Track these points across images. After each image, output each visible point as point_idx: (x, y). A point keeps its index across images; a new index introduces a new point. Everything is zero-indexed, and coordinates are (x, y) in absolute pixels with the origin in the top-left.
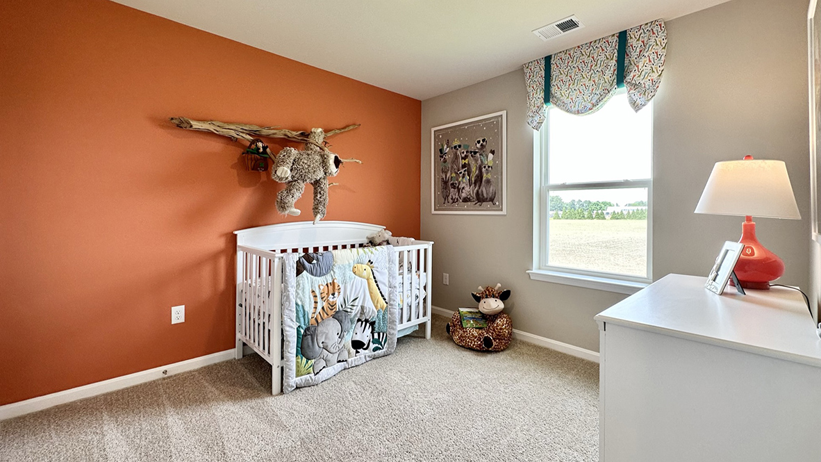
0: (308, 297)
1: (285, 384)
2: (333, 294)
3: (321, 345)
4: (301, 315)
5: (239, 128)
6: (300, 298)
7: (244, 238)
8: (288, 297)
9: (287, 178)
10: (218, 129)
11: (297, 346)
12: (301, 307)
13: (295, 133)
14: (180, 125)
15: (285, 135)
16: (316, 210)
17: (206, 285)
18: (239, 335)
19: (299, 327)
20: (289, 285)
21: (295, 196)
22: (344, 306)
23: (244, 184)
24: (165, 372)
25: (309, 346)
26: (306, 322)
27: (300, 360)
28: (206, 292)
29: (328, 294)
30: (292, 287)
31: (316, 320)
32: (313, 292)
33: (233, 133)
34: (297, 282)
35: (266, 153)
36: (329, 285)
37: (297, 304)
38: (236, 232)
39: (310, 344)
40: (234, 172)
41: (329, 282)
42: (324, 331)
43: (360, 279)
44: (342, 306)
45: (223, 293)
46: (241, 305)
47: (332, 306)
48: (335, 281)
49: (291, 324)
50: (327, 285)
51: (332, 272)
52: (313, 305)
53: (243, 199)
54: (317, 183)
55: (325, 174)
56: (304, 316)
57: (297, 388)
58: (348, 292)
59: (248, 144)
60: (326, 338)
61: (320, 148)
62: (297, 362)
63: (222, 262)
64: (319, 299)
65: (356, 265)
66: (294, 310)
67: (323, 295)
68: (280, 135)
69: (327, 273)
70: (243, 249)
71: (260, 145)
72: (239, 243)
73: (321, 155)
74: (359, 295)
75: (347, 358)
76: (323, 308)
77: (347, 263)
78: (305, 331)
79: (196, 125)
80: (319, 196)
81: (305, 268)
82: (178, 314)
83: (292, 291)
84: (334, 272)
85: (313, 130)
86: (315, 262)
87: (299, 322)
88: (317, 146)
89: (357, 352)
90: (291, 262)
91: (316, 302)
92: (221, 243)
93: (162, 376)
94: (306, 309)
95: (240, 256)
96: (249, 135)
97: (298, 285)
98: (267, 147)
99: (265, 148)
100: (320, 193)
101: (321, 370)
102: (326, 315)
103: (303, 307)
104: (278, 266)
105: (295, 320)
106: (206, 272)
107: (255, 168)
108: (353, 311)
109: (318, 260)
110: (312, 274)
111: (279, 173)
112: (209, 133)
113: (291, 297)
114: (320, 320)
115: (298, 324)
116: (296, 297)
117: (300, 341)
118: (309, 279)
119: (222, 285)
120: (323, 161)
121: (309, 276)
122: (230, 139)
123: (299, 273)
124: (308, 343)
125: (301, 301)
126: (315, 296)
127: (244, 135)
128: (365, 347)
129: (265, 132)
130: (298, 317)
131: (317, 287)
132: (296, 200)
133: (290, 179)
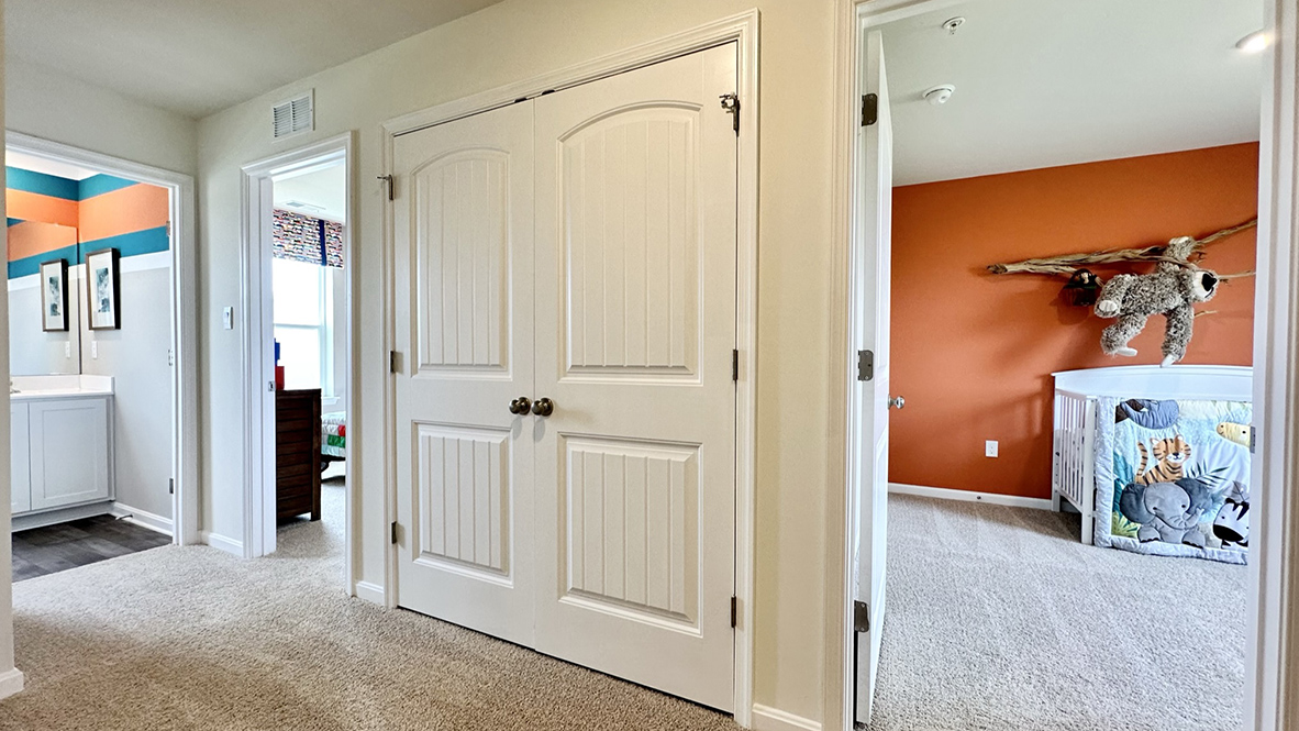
0: (1132, 449)
1: (1096, 536)
2: (1176, 454)
3: (1153, 512)
4: (1121, 467)
5: (1059, 261)
6: (1119, 447)
7: (1063, 380)
8: (1102, 443)
9: (1114, 313)
10: (1034, 267)
11: (1114, 501)
12: (1120, 458)
13: (1140, 251)
14: (996, 271)
15: (1124, 257)
16: (1166, 349)
17: (1020, 426)
18: (1055, 487)
19: (1118, 480)
20: (1104, 430)
21: (1129, 332)
22: (1197, 474)
23: (1064, 322)
24: (979, 498)
25: (1131, 505)
26: (1129, 477)
27: (1118, 517)
28: (1019, 433)
29: (1166, 452)
30: (1109, 433)
31: (1145, 478)
32: (1141, 444)
33: (1051, 269)
34: (1117, 429)
35: (1096, 284)
36: (1169, 442)
37: (1115, 454)
38: (1053, 375)
39: (1134, 503)
40: (1054, 310)
41: (1168, 438)
42: (1158, 494)
43: (1234, 444)
44: (1193, 473)
45: (1039, 437)
46: (1058, 454)
47: (1175, 469)
48: (1179, 438)
49: (1107, 474)
50: (1165, 440)
51: (1175, 426)
52: (1141, 460)
53: (1065, 338)
54: (1171, 313)
55: (1186, 300)
56: (1126, 469)
57: (1113, 547)
58: (1206, 457)
59: (1071, 276)
60: (1161, 504)
61: (1180, 266)
62: (1114, 518)
63: (1038, 405)
64: (1150, 455)
65: (1224, 424)
66: (1112, 459)
67: (1157, 452)
68: (1115, 258)
69: (1167, 426)
70: (1062, 393)
71: (1086, 275)
72: (1057, 387)
73: (1178, 277)
74: (1231, 465)
75: (1203, 544)
76: (1157, 467)
77: (1205, 418)
78: (1127, 487)
79: (1011, 268)
80: (1173, 330)
81: (1128, 415)
82: (992, 449)
83: (1109, 439)
84: (1179, 427)
85: (1171, 242)
86: (1144, 410)
87: (1119, 475)
88: (1174, 264)
89: (1224, 543)
90: (1108, 407)
91: (1145, 458)
92: (1037, 385)
93: (976, 500)
94: (1129, 463)
95: (1058, 399)
96: (1071, 266)
97: (1118, 433)
98: (1096, 276)
99: (1092, 278)
100: (1175, 326)
101: (1150, 540)
102: (1162, 478)
103: (1124, 459)
104: (1091, 408)
105: (1112, 471)
106: (1020, 412)
107: (1077, 303)
108: (1218, 485)
109: (1150, 408)
110: (1140, 424)
111: (1102, 307)
112: (1025, 273)
113: (1107, 444)
114: (1151, 480)
115: (1117, 477)
116: (1115, 445)
117: (1119, 496)
118: (1135, 429)
119: (1037, 429)
120: (1181, 284)
121: (1136, 425)
122: (1049, 276)
123: (1118, 419)
124: (1131, 501)
125: (1121, 451)
126: (1145, 451)
127: (1065, 268)
128: (1242, 541)
129: (1094, 258)
130: (1116, 468)
131: (1148, 441)
132: (1131, 337)
133: (1118, 312)
